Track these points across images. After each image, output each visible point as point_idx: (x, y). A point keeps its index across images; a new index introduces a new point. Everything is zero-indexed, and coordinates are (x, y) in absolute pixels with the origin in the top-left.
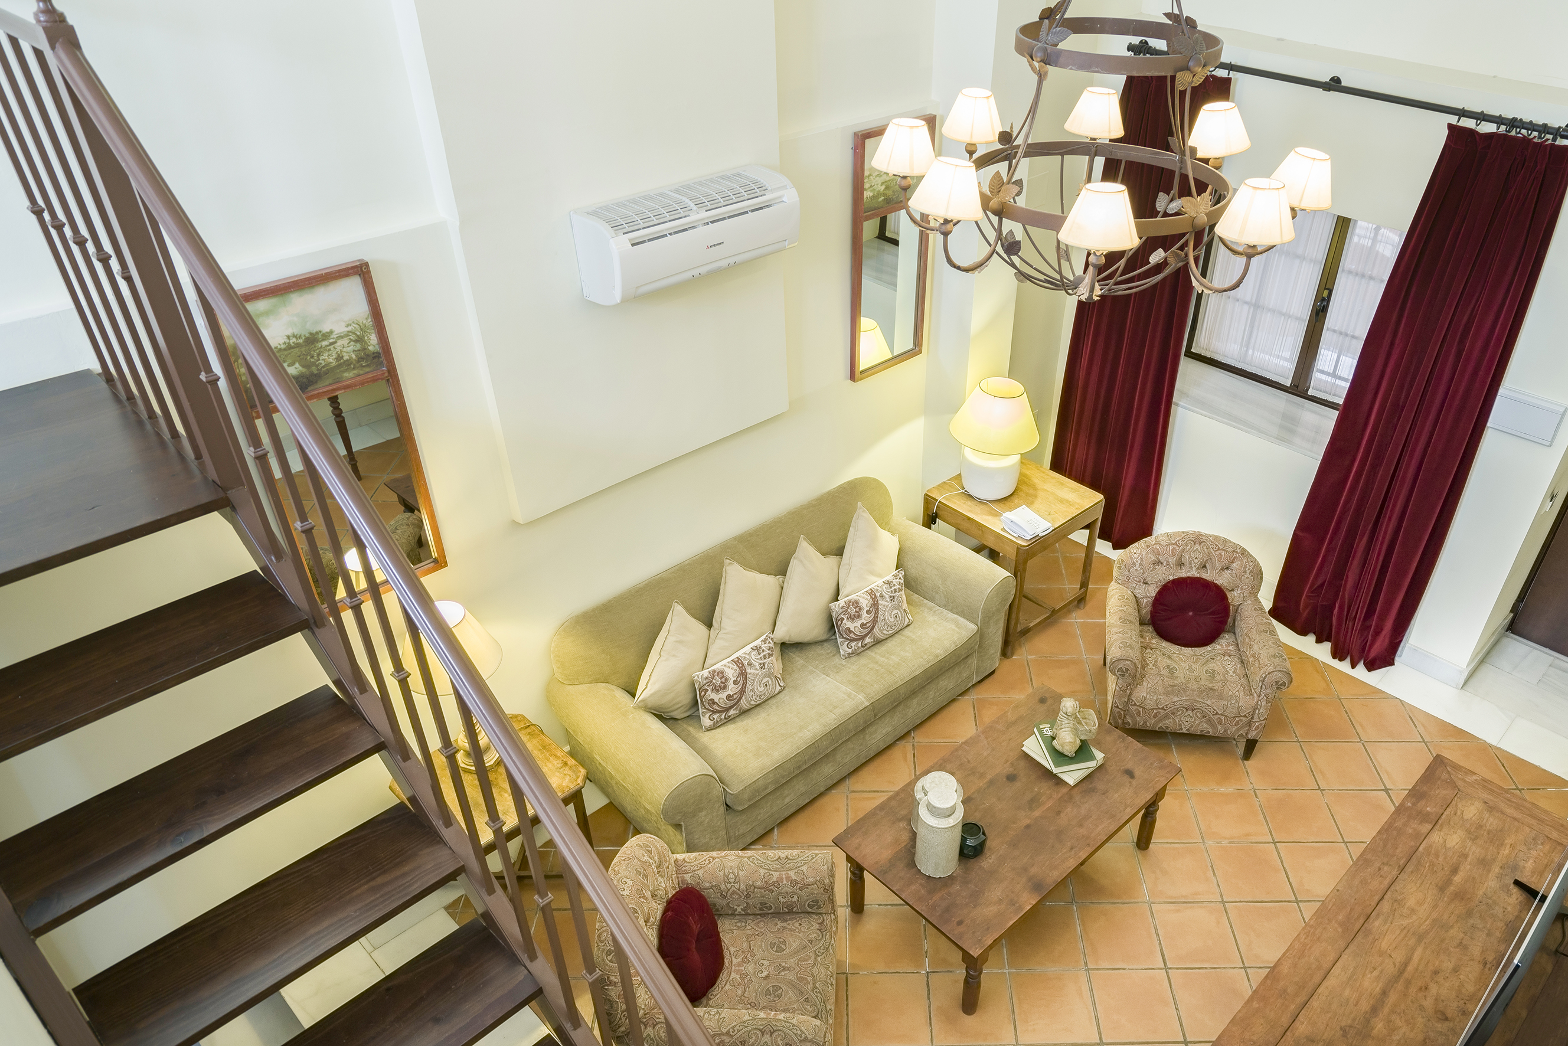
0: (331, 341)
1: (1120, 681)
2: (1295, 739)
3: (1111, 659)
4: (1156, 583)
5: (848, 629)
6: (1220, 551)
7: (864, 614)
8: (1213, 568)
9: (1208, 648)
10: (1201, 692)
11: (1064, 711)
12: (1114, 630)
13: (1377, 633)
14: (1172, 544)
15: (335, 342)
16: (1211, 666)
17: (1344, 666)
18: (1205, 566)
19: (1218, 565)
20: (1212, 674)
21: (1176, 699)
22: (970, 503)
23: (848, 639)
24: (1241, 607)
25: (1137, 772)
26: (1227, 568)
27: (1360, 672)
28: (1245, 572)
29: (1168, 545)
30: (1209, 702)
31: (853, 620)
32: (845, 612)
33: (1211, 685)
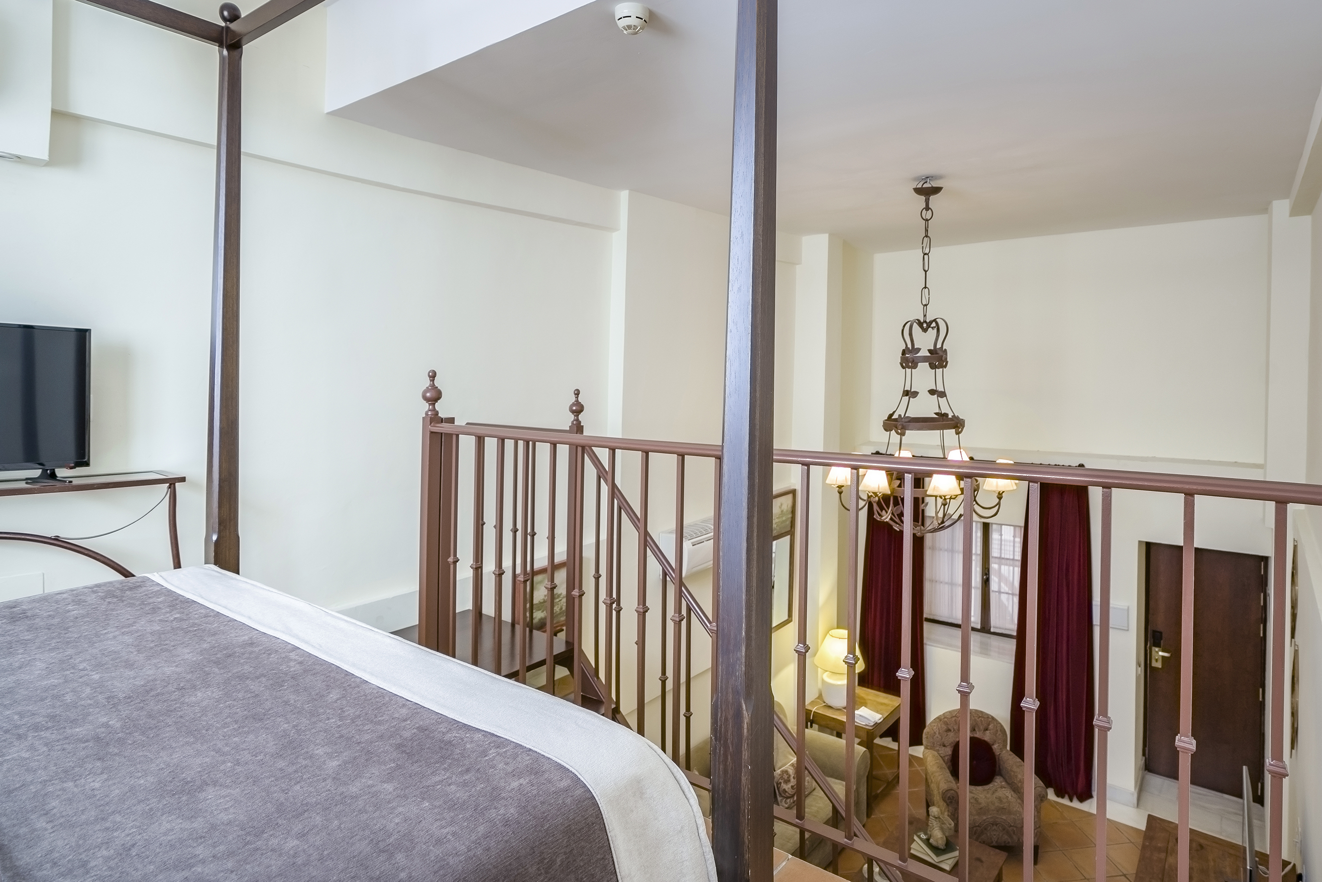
0: (560, 599)
1: (950, 808)
2: (1058, 849)
3: (942, 791)
4: (950, 744)
5: (784, 790)
6: (980, 718)
7: (792, 780)
8: (979, 731)
9: (991, 785)
10: (998, 811)
11: (933, 815)
12: (937, 774)
13: (1077, 773)
14: (954, 717)
15: (561, 600)
16: (997, 794)
17: (1065, 801)
18: (974, 730)
19: (982, 728)
20: (1000, 799)
21: (985, 818)
22: (831, 710)
23: (785, 797)
24: (1001, 755)
25: (984, 859)
26: (987, 730)
27: (1076, 804)
28: (997, 731)
29: (951, 718)
30: (1004, 817)
31: (786, 783)
32: (782, 778)
33: (1002, 806)
